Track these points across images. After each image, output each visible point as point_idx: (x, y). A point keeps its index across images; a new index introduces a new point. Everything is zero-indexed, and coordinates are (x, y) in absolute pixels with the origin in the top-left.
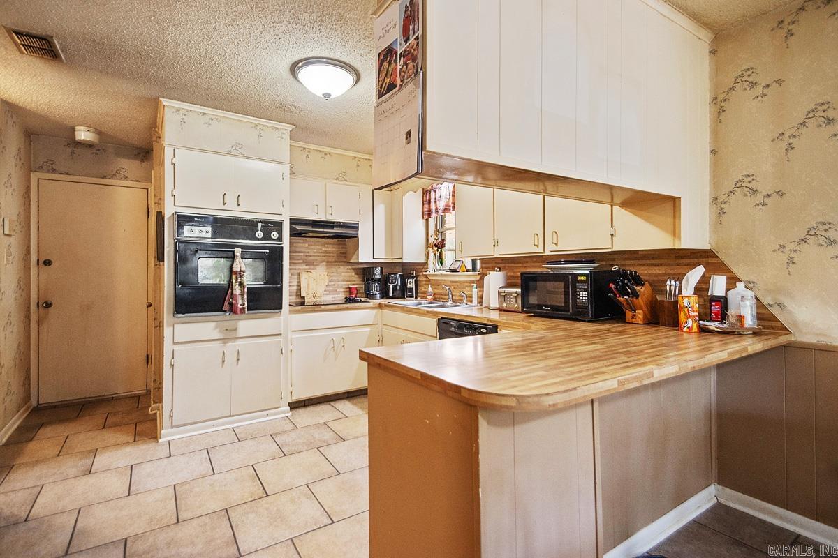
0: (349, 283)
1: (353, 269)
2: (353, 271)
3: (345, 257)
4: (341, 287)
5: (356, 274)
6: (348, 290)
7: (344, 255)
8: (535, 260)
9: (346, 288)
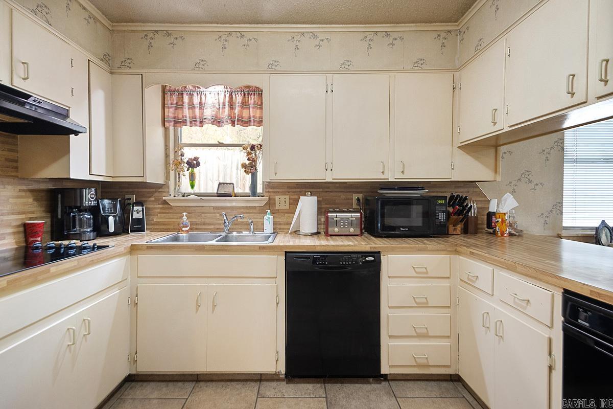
0: (24, 216)
1: (32, 191)
2: (28, 194)
3: (16, 168)
4: (9, 226)
5: (36, 200)
6: (22, 229)
7: (15, 164)
8: (338, 185)
9: (18, 226)
